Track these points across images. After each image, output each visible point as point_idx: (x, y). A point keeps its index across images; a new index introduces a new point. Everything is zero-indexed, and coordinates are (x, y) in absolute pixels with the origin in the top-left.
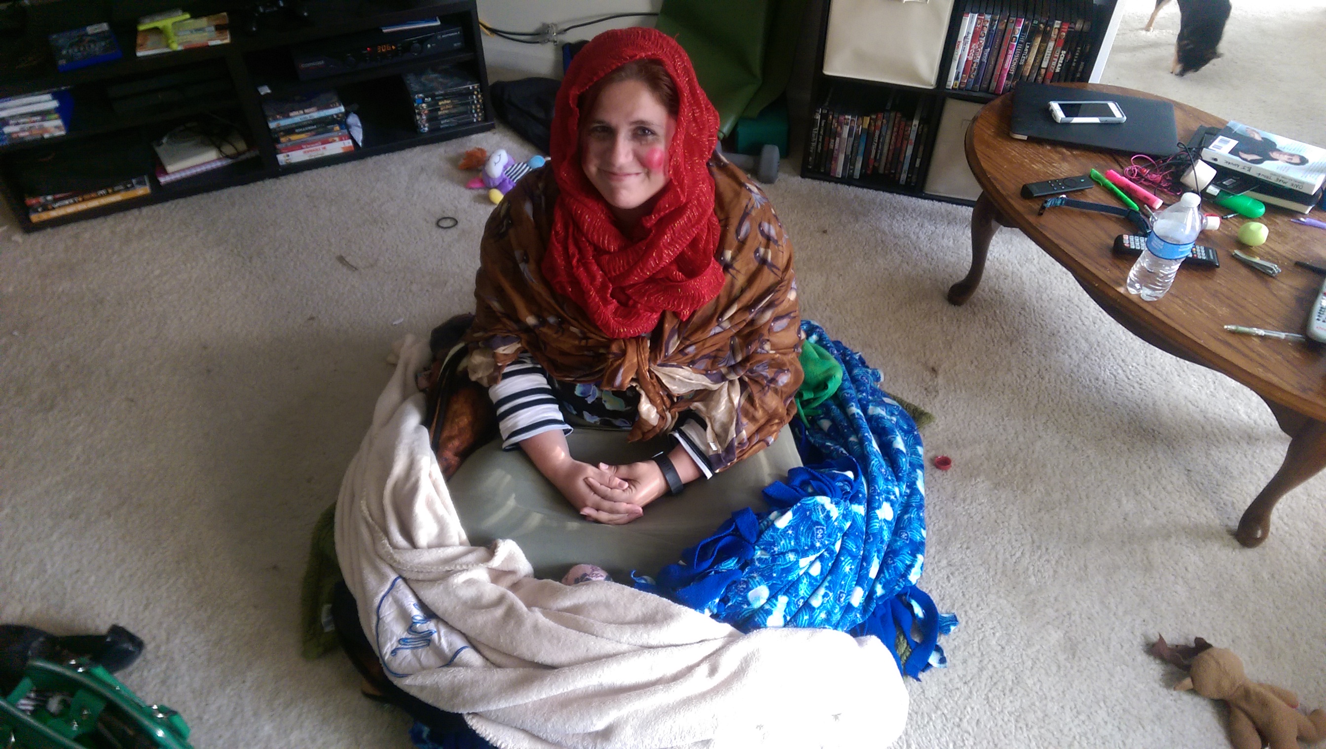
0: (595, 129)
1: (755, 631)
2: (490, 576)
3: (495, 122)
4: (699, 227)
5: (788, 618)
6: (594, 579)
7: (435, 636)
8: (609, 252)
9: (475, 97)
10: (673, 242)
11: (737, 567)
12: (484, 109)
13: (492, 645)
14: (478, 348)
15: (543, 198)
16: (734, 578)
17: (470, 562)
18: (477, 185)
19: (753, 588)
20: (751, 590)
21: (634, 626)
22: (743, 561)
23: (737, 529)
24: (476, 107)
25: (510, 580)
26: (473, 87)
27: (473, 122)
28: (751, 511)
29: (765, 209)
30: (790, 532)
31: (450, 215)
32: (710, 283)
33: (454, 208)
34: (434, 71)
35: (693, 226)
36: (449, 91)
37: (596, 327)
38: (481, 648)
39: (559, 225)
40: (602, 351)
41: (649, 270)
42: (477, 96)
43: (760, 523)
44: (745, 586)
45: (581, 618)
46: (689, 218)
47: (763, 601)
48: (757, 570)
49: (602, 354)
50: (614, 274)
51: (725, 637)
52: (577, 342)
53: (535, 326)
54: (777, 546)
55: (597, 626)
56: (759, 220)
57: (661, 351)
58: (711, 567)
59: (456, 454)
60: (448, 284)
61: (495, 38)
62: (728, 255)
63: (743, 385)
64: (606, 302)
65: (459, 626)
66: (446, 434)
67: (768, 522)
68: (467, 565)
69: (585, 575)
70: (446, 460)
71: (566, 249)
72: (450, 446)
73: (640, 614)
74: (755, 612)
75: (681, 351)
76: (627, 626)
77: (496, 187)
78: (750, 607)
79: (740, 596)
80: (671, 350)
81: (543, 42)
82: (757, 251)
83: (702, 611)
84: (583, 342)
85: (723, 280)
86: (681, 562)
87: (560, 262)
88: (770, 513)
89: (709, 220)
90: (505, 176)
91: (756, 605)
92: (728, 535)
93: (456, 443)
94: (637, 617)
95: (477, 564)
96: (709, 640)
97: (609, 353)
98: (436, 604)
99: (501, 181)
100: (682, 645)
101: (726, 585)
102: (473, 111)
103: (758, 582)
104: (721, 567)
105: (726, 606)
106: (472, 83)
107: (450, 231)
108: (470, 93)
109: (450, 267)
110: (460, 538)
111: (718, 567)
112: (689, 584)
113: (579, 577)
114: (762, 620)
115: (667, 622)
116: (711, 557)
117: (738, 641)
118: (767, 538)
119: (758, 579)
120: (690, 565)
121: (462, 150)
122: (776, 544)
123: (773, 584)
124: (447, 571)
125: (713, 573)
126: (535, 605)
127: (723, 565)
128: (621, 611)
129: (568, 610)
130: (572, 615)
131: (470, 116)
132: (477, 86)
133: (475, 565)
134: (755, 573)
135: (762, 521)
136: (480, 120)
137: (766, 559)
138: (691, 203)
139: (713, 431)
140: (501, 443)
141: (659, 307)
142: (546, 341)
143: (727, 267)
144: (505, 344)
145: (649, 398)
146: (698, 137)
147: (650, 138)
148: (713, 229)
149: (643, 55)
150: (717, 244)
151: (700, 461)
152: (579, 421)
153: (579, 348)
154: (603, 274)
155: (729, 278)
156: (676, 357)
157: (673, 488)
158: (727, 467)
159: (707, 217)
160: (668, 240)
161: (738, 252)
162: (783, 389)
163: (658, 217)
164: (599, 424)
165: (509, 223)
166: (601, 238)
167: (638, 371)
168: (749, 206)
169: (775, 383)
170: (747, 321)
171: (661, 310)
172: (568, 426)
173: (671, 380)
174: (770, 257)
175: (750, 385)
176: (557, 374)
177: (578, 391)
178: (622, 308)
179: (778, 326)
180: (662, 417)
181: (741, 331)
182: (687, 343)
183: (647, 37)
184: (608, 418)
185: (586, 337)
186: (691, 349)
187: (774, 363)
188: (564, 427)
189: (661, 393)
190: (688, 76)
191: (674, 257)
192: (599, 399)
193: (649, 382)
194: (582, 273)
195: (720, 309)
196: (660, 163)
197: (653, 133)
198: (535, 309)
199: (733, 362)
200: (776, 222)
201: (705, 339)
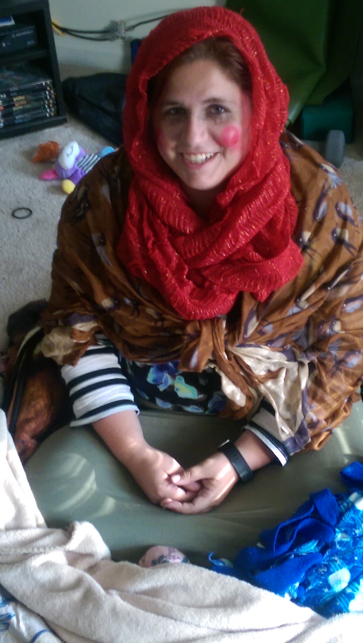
0: (168, 112)
1: (337, 616)
2: (67, 558)
3: (67, 116)
4: (276, 207)
6: (171, 561)
7: (14, 619)
8: (184, 234)
9: (47, 93)
10: (248, 224)
11: (317, 550)
12: (57, 104)
13: (70, 629)
14: (57, 325)
15: (119, 181)
16: (314, 562)
17: (47, 545)
18: (52, 176)
19: (334, 572)
20: (331, 573)
21: (214, 609)
22: (323, 544)
23: (316, 511)
24: (49, 102)
25: (86, 563)
26: (46, 83)
27: (46, 117)
28: (330, 493)
29: (340, 190)
31: (25, 206)
32: (287, 264)
33: (28, 199)
34: (9, 69)
35: (269, 207)
36: (23, 87)
37: (173, 310)
38: (60, 632)
39: (134, 209)
40: (178, 332)
41: (225, 252)
42: (49, 92)
43: (339, 505)
44: (326, 570)
45: (159, 601)
46: (264, 198)
47: (344, 585)
48: (337, 553)
49: (179, 335)
50: (189, 256)
51: (306, 622)
52: (153, 324)
53: (110, 309)
54: (359, 529)
55: (176, 610)
56: (335, 201)
57: (239, 332)
58: (291, 549)
59: (33, 437)
60: (24, 272)
61: (67, 38)
62: (307, 235)
63: (312, 366)
64: (182, 283)
65: (38, 609)
66: (22, 417)
67: (348, 504)
68: (45, 548)
69: (163, 557)
70: (23, 442)
71: (141, 232)
72: (27, 428)
73: (219, 596)
74: (336, 597)
75: (260, 332)
76: (206, 610)
78: (331, 591)
79: (320, 579)
80: (251, 331)
81: (112, 39)
82: (334, 232)
83: (282, 595)
84: (159, 324)
85: (301, 261)
86: (259, 545)
88: (349, 494)
89: (286, 200)
91: (338, 589)
92: (307, 517)
93: (33, 425)
94: (216, 601)
95: (54, 547)
96: (290, 625)
97: (184, 334)
98: (15, 588)
99: (74, 171)
100: (262, 630)
101: (306, 569)
102: (46, 106)
103: (339, 565)
104: (301, 551)
105: (307, 590)
106: (45, 78)
107: (24, 221)
108: (44, 89)
109: (25, 256)
110: (37, 520)
111: (298, 550)
112: (268, 568)
113: (157, 559)
114: (344, 604)
115: (246, 606)
116: (290, 541)
117: (319, 625)
118: (347, 521)
119: (339, 562)
120: (268, 547)
121: (36, 144)
122: (357, 527)
123: (354, 567)
124: (25, 554)
125: (293, 556)
126: (113, 587)
127: (302, 548)
128: (199, 594)
129: (146, 593)
130: (150, 599)
131: (44, 111)
132: (50, 82)
133: (52, 548)
134: (336, 556)
135: (342, 503)
136: (52, 114)
137: (347, 542)
138: (267, 184)
139: (280, 415)
140: (74, 424)
141: (235, 288)
142: (121, 324)
143: (305, 248)
144: (82, 321)
145: (230, 378)
146: (270, 110)
147: (224, 115)
148: (290, 209)
149: (211, 34)
150: (294, 225)
151: (273, 446)
152: (151, 405)
153: (154, 329)
154: (179, 256)
155: (306, 259)
156: (254, 338)
157: (241, 475)
158: (302, 449)
159: (283, 198)
160: (244, 221)
161: (316, 233)
162: (353, 371)
163: (233, 194)
164: (172, 409)
165: (86, 206)
166: (177, 219)
167: (215, 353)
168: (326, 187)
169: (345, 365)
170: (325, 299)
171: (237, 292)
172: (138, 407)
173: (252, 360)
174: (347, 237)
175: (318, 367)
176: (130, 355)
177: (151, 378)
178: (198, 289)
179: (351, 307)
180: (249, 398)
181: (316, 312)
182: (266, 323)
183: (213, 16)
184: (180, 405)
185: (162, 319)
186: (269, 329)
187: (344, 344)
188: (135, 408)
189: (242, 373)
190: (257, 50)
191: (251, 238)
192: (172, 387)
193: (227, 362)
194: (157, 255)
195: (298, 290)
196: (235, 141)
197: (227, 110)
198: (111, 291)
199: (305, 345)
200: (352, 202)
201: (283, 319)
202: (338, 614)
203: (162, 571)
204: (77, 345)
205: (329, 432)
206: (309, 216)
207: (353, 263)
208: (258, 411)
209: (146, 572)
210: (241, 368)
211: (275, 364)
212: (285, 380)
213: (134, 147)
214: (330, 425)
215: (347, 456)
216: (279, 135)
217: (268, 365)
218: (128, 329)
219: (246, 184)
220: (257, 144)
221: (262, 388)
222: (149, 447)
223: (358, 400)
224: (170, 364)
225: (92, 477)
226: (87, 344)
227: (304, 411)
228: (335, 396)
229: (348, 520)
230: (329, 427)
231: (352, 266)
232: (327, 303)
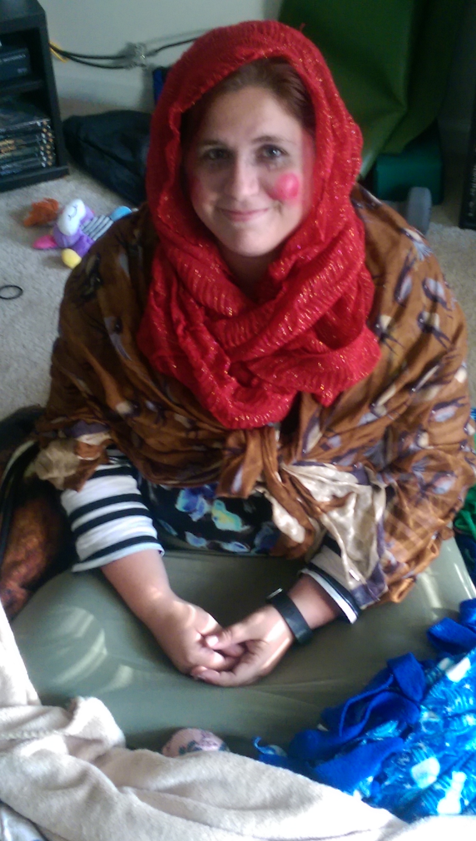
0: (206, 156)
1: (422, 820)
2: (68, 746)
3: (69, 167)
4: (346, 284)
5: (467, 802)
6: (205, 748)
8: (227, 317)
9: (43, 136)
10: (311, 304)
11: (397, 734)
12: (55, 150)
13: (71, 838)
14: (56, 438)
15: (140, 249)
16: (393, 750)
17: (41, 729)
18: (48, 245)
19: (419, 762)
20: (415, 764)
21: (261, 812)
22: (405, 725)
23: (395, 683)
24: (45, 148)
25: (93, 751)
26: (42, 123)
27: (42, 167)
28: (413, 659)
29: (429, 263)
30: (467, 686)
31: (13, 283)
32: (360, 357)
33: (18, 274)
35: (337, 283)
36: (12, 128)
37: (210, 416)
39: (159, 284)
40: (216, 445)
41: (278, 339)
42: (46, 134)
43: (426, 675)
44: (407, 760)
45: (189, 802)
46: (332, 272)
47: (431, 779)
48: (423, 738)
49: (217, 449)
50: (232, 345)
51: (382, 828)
52: (183, 435)
53: (127, 416)
54: (451, 706)
55: (212, 812)
56: (422, 277)
57: (297, 446)
58: (362, 733)
59: (23, 586)
60: (11, 369)
61: (70, 64)
62: (385, 320)
63: (390, 491)
64: (222, 380)
65: (28, 813)
66: (9, 559)
67: (437, 673)
68: (38, 732)
69: (193, 743)
70: (9, 592)
71: (168, 314)
72: (15, 574)
73: (268, 795)
74: (421, 795)
75: (323, 446)
76: (251, 813)
77: (71, 247)
78: (414, 787)
79: (401, 772)
80: (311, 445)
81: (128, 67)
82: (420, 316)
83: (351, 793)
84: (192, 435)
85: (378, 354)
86: (321, 727)
87: (161, 330)
88: (439, 660)
89: (359, 275)
90: (81, 233)
91: (423, 784)
92: (384, 691)
93: (23, 570)
94: (264, 801)
95: (51, 731)
96: (360, 832)
97: (225, 449)
99: (77, 238)
100: (325, 839)
101: (383, 758)
102: (42, 154)
103: (425, 753)
104: (376, 735)
105: (383, 786)
106: (41, 118)
107: (11, 302)
108: (37, 131)
109: (13, 349)
110: (28, 695)
111: (371, 734)
112: (332, 757)
113: (186, 746)
114: (431, 804)
115: (304, 807)
116: (361, 721)
117: (399, 832)
118: (436, 695)
119: (425, 749)
120: (333, 731)
121: (28, 202)
122: (450, 703)
123: (445, 756)
124: (12, 740)
125: (365, 742)
126: (127, 784)
127: (377, 731)
128: (242, 791)
129: (171, 790)
130: (178, 798)
131: (39, 159)
132: (47, 122)
133: (48, 733)
134: (421, 741)
135: (429, 673)
136: (50, 164)
137: (436, 723)
138: (335, 253)
139: (348, 555)
140: (78, 568)
141: (292, 388)
142: (142, 436)
143: (383, 337)
144: (90, 432)
145: (283, 506)
146: (339, 154)
147: (280, 160)
148: (364, 286)
149: (263, 53)
150: (370, 307)
151: (339, 596)
152: (181, 543)
153: (186, 442)
154: (218, 345)
155: (384, 351)
156: (316, 453)
157: (298, 636)
158: (376, 601)
159: (355, 272)
160: (305, 300)
161: (397, 317)
162: (444, 499)
163: (290, 265)
164: (207, 549)
165: (97, 281)
166: (216, 299)
167: (265, 473)
168: (411, 258)
169: (433, 490)
170: (408, 403)
171: (295, 392)
172: (162, 546)
173: (314, 483)
174: (437, 323)
175: (398, 493)
176: (153, 476)
177: (181, 504)
178: (243, 389)
179: (441, 415)
180: (309, 531)
181: (397, 420)
182: (331, 434)
183: (265, 31)
184: (218, 542)
185: (196, 428)
186: (335, 442)
187: (433, 463)
188: (158, 546)
189: (299, 500)
190: (322, 76)
191: (313, 322)
192: (208, 516)
193: (281, 486)
194: (190, 344)
195: (373, 390)
196: (294, 193)
197: (284, 153)
198: (129, 392)
199: (382, 463)
200: (444, 280)
201: (354, 429)
202: (423, 817)
203: (192, 761)
204: (84, 463)
205: (411, 579)
206: (388, 295)
207: (445, 356)
208: (319, 551)
209: (172, 764)
210: (299, 492)
211: (341, 488)
212: (355, 509)
213: (161, 202)
214: (413, 570)
215: (435, 610)
216: (350, 188)
217: (333, 489)
218: (152, 442)
219: (307, 250)
220: (322, 199)
221: (326, 520)
222: (177, 598)
223: (449, 537)
224: (207, 487)
225: (101, 639)
226: (95, 462)
227: (380, 551)
228: (420, 531)
229: (438, 695)
230: (412, 573)
231: (444, 362)
232: (410, 410)
